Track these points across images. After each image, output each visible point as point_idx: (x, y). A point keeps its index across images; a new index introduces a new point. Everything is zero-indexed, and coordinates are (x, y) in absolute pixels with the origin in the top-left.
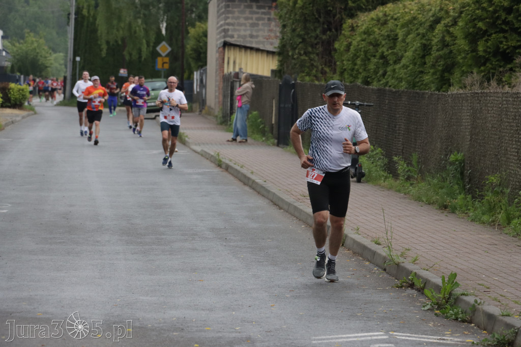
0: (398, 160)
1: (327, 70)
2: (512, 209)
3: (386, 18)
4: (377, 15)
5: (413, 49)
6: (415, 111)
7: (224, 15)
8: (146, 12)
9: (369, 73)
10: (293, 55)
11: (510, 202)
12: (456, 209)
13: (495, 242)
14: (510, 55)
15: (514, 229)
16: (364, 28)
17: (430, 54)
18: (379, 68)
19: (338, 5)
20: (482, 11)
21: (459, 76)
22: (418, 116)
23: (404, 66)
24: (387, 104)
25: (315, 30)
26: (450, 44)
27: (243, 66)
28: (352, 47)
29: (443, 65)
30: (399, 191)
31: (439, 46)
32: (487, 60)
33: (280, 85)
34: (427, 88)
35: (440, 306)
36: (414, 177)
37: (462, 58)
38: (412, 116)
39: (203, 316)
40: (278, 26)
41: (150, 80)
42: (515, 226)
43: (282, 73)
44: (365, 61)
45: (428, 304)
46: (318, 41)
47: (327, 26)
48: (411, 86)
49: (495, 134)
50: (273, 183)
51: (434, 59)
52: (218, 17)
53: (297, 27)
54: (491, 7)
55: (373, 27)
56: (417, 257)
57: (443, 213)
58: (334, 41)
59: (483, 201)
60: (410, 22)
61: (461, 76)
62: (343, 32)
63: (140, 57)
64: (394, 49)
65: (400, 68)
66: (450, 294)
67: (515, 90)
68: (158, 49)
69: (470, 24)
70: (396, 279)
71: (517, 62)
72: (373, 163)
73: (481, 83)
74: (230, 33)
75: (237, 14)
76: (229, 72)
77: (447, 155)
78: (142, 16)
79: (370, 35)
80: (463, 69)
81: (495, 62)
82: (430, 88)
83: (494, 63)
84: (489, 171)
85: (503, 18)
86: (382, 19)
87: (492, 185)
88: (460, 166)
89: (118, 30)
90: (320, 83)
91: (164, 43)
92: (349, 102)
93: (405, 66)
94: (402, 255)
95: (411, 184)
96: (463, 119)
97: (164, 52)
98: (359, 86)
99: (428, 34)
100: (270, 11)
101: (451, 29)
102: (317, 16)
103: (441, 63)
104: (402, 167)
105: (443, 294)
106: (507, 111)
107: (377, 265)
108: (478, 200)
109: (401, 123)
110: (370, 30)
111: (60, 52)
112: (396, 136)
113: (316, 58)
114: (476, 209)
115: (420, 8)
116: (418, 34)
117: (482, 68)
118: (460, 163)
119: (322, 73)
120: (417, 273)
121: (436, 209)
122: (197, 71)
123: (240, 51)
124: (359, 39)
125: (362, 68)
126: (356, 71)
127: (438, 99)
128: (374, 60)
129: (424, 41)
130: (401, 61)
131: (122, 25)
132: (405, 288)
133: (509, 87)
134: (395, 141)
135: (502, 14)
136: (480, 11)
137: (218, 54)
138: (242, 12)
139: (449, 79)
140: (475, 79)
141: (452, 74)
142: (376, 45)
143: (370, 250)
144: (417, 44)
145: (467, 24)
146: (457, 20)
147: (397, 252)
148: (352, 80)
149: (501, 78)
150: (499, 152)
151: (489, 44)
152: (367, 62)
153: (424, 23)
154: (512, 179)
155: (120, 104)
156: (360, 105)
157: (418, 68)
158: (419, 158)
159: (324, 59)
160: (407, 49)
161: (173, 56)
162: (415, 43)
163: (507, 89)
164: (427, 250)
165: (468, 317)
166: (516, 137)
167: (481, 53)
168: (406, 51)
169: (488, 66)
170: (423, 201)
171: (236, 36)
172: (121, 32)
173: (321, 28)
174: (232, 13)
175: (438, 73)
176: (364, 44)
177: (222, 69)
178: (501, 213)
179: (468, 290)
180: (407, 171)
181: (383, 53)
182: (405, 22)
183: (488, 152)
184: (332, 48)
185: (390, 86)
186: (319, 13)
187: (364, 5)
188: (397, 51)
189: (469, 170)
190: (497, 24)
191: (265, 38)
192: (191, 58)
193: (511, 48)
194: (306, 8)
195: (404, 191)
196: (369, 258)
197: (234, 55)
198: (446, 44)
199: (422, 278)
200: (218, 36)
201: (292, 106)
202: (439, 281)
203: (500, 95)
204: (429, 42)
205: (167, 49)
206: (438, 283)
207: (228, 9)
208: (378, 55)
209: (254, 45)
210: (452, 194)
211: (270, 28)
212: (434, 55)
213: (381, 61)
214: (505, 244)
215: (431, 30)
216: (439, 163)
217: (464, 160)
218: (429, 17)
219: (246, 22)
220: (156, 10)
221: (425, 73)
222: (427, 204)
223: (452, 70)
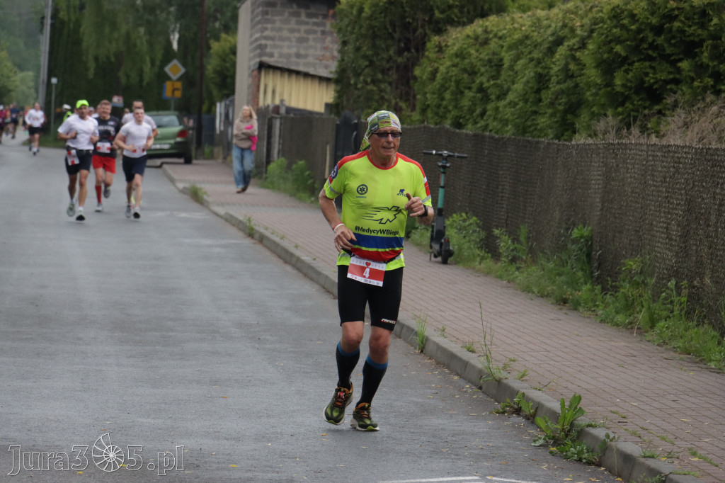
0: (500, 234)
1: (403, 105)
2: (657, 308)
3: (487, 36)
4: (474, 31)
5: (524, 80)
6: (525, 167)
7: (260, 26)
8: (151, 18)
9: (462, 111)
10: (356, 84)
11: (655, 297)
12: (580, 304)
13: (632, 352)
14: (658, 92)
15: (660, 335)
16: (455, 48)
17: (547, 88)
18: (475, 105)
19: (420, 16)
20: (621, 30)
21: (587, 119)
22: (529, 173)
23: (510, 103)
24: (487, 156)
25: (388, 50)
26: (575, 75)
27: (286, 97)
28: (438, 75)
29: (566, 104)
30: (500, 277)
31: (560, 77)
32: (626, 98)
33: (337, 125)
34: (543, 134)
35: (557, 442)
36: (522, 258)
37: (592, 95)
38: (521, 173)
39: (227, 447)
40: (336, 43)
41: (155, 113)
42: (661, 331)
43: (340, 106)
44: (457, 94)
45: (540, 438)
46: (391, 64)
47: (405, 44)
48: (520, 131)
49: (636, 202)
50: (325, 262)
51: (552, 94)
52: (253, 27)
53: (362, 45)
54: (633, 25)
55: (468, 47)
56: (525, 371)
57: (561, 309)
58: (414, 65)
59: (617, 294)
60: (520, 42)
61: (591, 120)
62: (427, 53)
63: (141, 81)
64: (497, 79)
65: (505, 106)
66: (572, 425)
67: (664, 142)
68: (167, 69)
69: (604, 48)
70: (497, 401)
71: (669, 102)
72: (464, 237)
73: (619, 130)
74: (268, 50)
75: (278, 24)
76: (266, 105)
77: (567, 229)
78: (144, 22)
79: (464, 58)
80: (592, 110)
81: (638, 101)
82: (546, 135)
83: (635, 102)
84: (626, 252)
85: (650, 40)
86: (481, 37)
87: (630, 272)
88: (586, 245)
89: (110, 42)
91: (175, 62)
92: (434, 152)
93: (512, 104)
94: (504, 368)
95: (518, 269)
96: (592, 180)
97: (175, 75)
98: (447, 130)
99: (546, 59)
100: (325, 21)
101: (578, 54)
102: (390, 31)
103: (563, 100)
104: (505, 243)
105: (561, 424)
106: (653, 170)
107: (470, 381)
108: (610, 293)
109: (505, 183)
110: (465, 52)
111: (28, 70)
112: (497, 200)
113: (389, 89)
114: (607, 305)
115: (535, 23)
116: (532, 60)
117: (620, 109)
118: (587, 241)
119: (395, 109)
120: (526, 393)
121: (552, 304)
122: (221, 101)
123: (282, 76)
124: (448, 63)
125: (452, 104)
126: (444, 108)
127: (558, 150)
128: (469, 94)
129: (539, 70)
130: (507, 97)
131: (116, 35)
132: (509, 414)
133: (657, 137)
134: (497, 207)
135: (649, 34)
136: (619, 29)
137: (250, 79)
138: (286, 22)
139: (574, 124)
140: (610, 124)
141: (577, 116)
142: (473, 73)
143: (460, 359)
144: (530, 73)
145: (599, 48)
146: (586, 41)
147: (498, 363)
148: (438, 121)
149: (646, 124)
150: (641, 227)
151: (629, 76)
152: (459, 96)
153: (541, 44)
154: (658, 264)
156: (449, 156)
157: (530, 107)
158: (530, 232)
159: (399, 91)
160: (516, 79)
161: (188, 81)
162: (527, 72)
163: (654, 139)
164: (539, 362)
165: (596, 458)
166: (665, 207)
167: (618, 89)
168: (513, 83)
169: (628, 107)
170: (533, 292)
171: (276, 55)
172: (114, 45)
173: (396, 47)
174: (273, 22)
175: (558, 115)
176: (455, 71)
177: (256, 99)
178: (641, 311)
179: (596, 420)
180: (512, 250)
181: (482, 84)
182: (513, 41)
183: (627, 227)
184: (410, 74)
185: (491, 131)
186: (393, 24)
187: (456, 16)
188: (501, 81)
189: (598, 251)
190: (641, 48)
191: (317, 59)
192: (213, 83)
193: (660, 83)
194: (376, 19)
195: (508, 278)
196: (459, 372)
197: (273, 81)
198: (570, 74)
199: (533, 401)
200: (252, 55)
202: (555, 406)
203: (645, 148)
204: (546, 71)
205: (180, 70)
206: (555, 409)
207: (266, 17)
208: (475, 86)
209: (301, 68)
210: (574, 284)
211: (325, 45)
212: (552, 89)
213: (479, 95)
214: (647, 356)
215: (549, 54)
216: (556, 240)
217: (592, 237)
218: (546, 36)
219: (291, 35)
220: (164, 15)
221: (540, 114)
222: (538, 296)
223: (577, 111)
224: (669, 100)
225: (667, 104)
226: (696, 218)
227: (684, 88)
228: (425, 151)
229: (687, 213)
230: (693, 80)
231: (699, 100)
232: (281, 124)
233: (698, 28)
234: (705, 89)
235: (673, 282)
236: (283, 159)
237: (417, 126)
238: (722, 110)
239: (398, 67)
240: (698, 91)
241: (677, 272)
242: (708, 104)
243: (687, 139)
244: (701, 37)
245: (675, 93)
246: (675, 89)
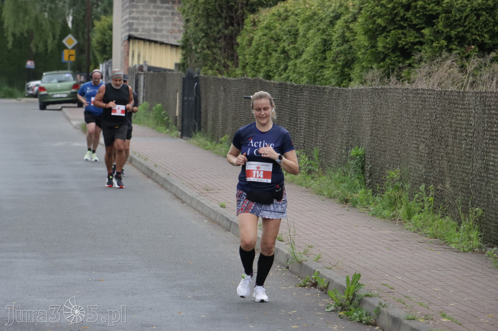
0: (300, 154)
3: (287, 13)
4: (278, 10)
5: (314, 44)
6: (316, 106)
7: (128, 10)
8: (53, 6)
9: (271, 67)
10: (196, 49)
11: (411, 197)
12: (357, 203)
13: (396, 238)
14: (408, 51)
15: (415, 225)
16: (265, 23)
17: (330, 49)
18: (280, 62)
19: (240, 1)
20: (381, 8)
21: (359, 71)
22: (319, 110)
23: (304, 61)
24: (289, 99)
25: (218, 25)
26: (349, 40)
27: (147, 60)
28: (253, 42)
29: (344, 60)
30: (301, 185)
31: (339, 42)
32: (386, 56)
33: (184, 78)
34: (328, 83)
36: (315, 170)
37: (361, 54)
38: (313, 110)
40: (181, 21)
41: (56, 72)
42: (415, 221)
43: (185, 66)
44: (267, 55)
46: (220, 35)
47: (229, 20)
48: (312, 81)
49: (395, 130)
50: (176, 176)
51: (334, 54)
52: (123, 11)
53: (199, 22)
54: (390, 4)
55: (274, 22)
56: (320, 255)
57: (344, 207)
58: (236, 35)
59: (383, 196)
60: (311, 17)
61: (361, 71)
62: (245, 27)
63: (47, 50)
64: (295, 44)
65: (301, 63)
67: (414, 87)
68: (65, 41)
69: (370, 21)
70: (299, 277)
71: (416, 58)
73: (382, 79)
74: (135, 27)
75: (141, 9)
76: (134, 65)
77: (348, 149)
78: (48, 9)
79: (271, 30)
80: (363, 64)
81: (394, 58)
82: (330, 83)
83: (392, 59)
84: (389, 165)
85: (402, 14)
86: (283, 14)
87: (392, 180)
88: (361, 160)
89: (24, 23)
90: (223, 77)
91: (70, 36)
93: (306, 61)
94: (304, 253)
95: (313, 178)
96: (363, 115)
97: (70, 45)
98: (261, 80)
99: (328, 29)
100: (173, 5)
101: (351, 25)
102: (219, 11)
103: (342, 58)
104: (303, 160)
106: (407, 107)
108: (378, 195)
109: (302, 118)
112: (297, 130)
113: (219, 52)
114: (376, 204)
115: (321, 4)
117: (382, 64)
118: (361, 157)
119: (224, 67)
121: (338, 203)
122: (102, 63)
123: (144, 45)
124: (261, 33)
125: (264, 62)
126: (258, 65)
127: (339, 94)
128: (274, 54)
129: (324, 37)
130: (302, 56)
133: (408, 83)
134: (297, 135)
135: (401, 10)
136: (379, 8)
137: (123, 47)
138: (147, 6)
139: (349, 74)
140: (375, 74)
141: (351, 69)
142: (278, 40)
144: (318, 40)
145: (366, 21)
146: (356, 16)
147: (299, 249)
148: (254, 74)
149: (401, 74)
150: (399, 147)
151: (388, 40)
152: (268, 56)
153: (325, 19)
154: (412, 174)
155: (27, 95)
157: (319, 63)
158: (320, 152)
159: (226, 53)
160: (308, 44)
161: (80, 49)
162: (315, 38)
163: (407, 85)
164: (329, 247)
166: (416, 133)
167: (380, 49)
168: (306, 46)
169: (387, 62)
170: (324, 195)
171: (140, 30)
173: (223, 23)
174: (137, 7)
175: (338, 69)
176: (265, 39)
177: (127, 62)
178: (401, 208)
180: (309, 165)
181: (284, 47)
182: (305, 17)
183: (389, 147)
184: (234, 42)
185: (291, 80)
186: (220, 6)
187: (265, 0)
188: (298, 45)
189: (369, 165)
190: (395, 21)
191: (169, 32)
192: (96, 50)
193: (410, 44)
194: (209, 3)
195: (306, 185)
197: (138, 48)
198: (346, 40)
200: (123, 30)
201: (196, 99)
203: (400, 91)
204: (329, 37)
205: (73, 42)
207: (132, 3)
208: (279, 49)
209: (158, 39)
210: (353, 189)
211: (174, 23)
212: (334, 50)
213: (282, 56)
214: (407, 240)
215: (331, 26)
216: (340, 157)
217: (364, 155)
218: (329, 13)
219: (150, 16)
220: (61, 4)
221: (326, 68)
222: (328, 198)
223: (352, 66)
224: (417, 57)
225: (415, 59)
226: (439, 141)
227: (426, 48)
228: (244, 96)
229: (432, 137)
230: (432, 42)
231: (438, 56)
232: (144, 78)
233: (435, 5)
234: (441, 48)
235: (423, 186)
236: (146, 103)
237: (239, 78)
238: (454, 63)
239: (225, 37)
240: (436, 49)
241: (426, 179)
242: (443, 59)
243: (431, 84)
244: (437, 12)
245: (420, 51)
246: (420, 49)
